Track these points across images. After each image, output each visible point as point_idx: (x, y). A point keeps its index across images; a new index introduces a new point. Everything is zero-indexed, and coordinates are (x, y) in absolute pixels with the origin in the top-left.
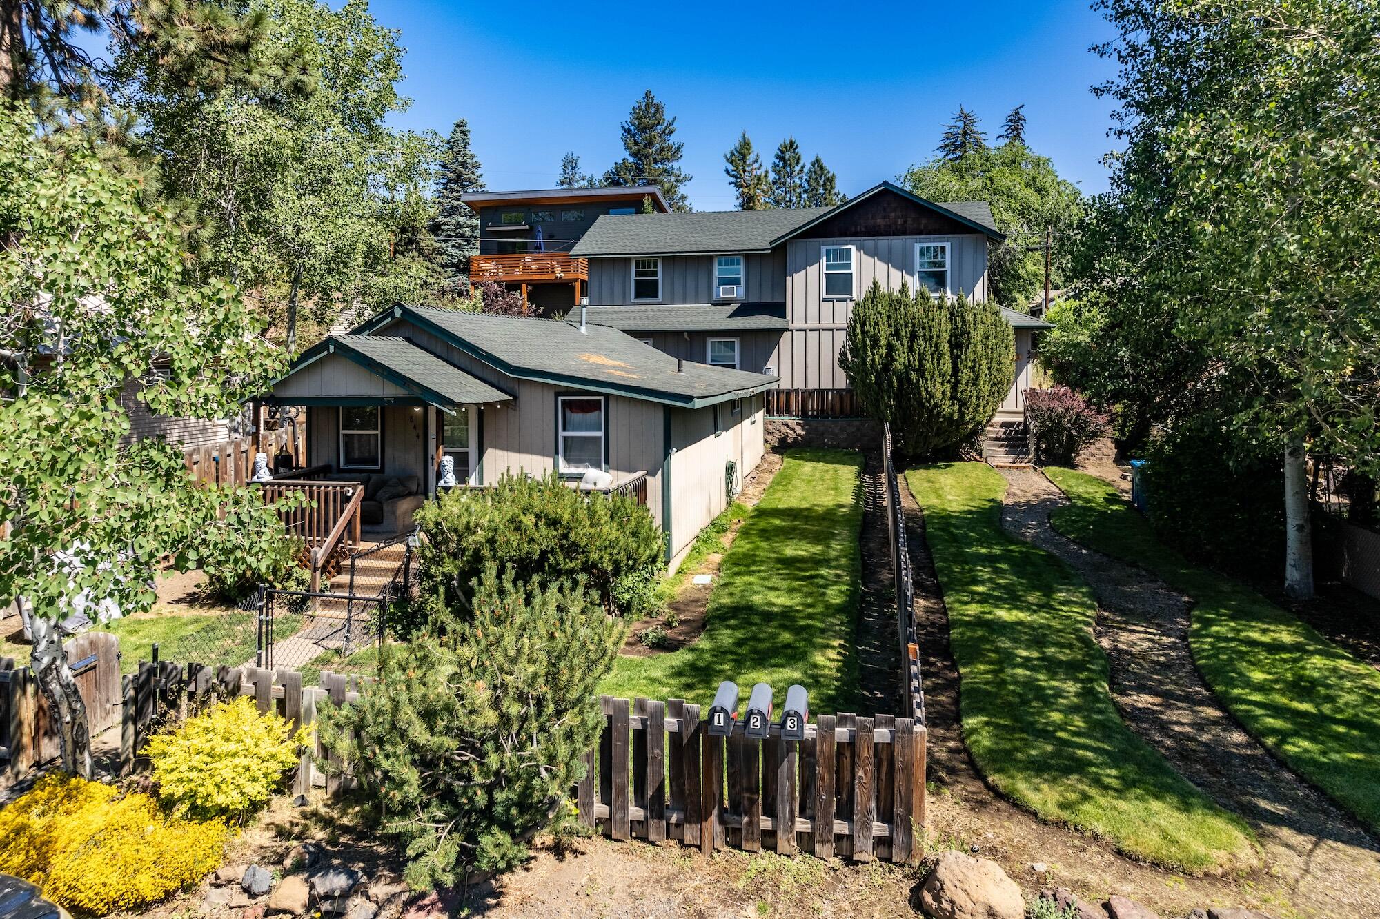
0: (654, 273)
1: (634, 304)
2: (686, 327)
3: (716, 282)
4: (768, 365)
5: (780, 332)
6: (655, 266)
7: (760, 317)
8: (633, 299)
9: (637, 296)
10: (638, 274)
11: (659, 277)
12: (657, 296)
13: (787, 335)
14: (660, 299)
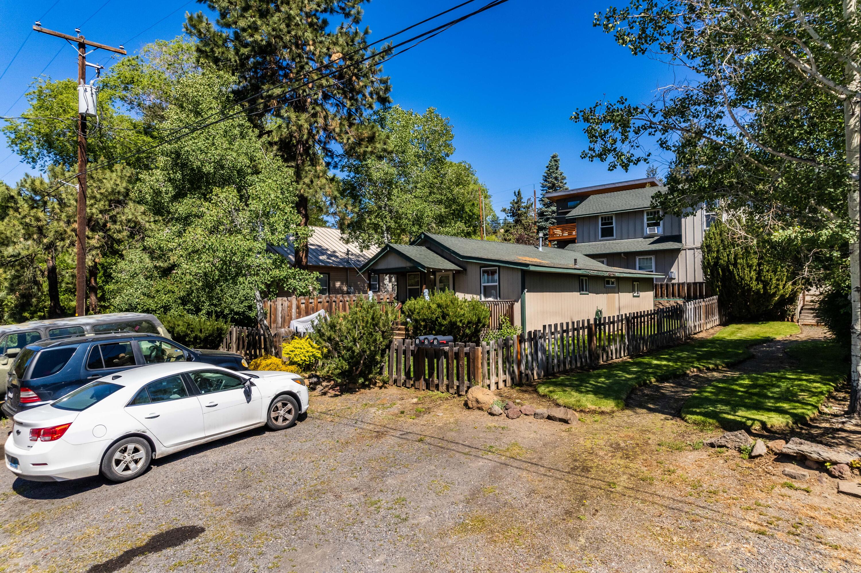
0: (611, 223)
1: (601, 241)
2: (623, 251)
3: (645, 225)
4: (672, 270)
5: (678, 251)
6: (612, 219)
7: (667, 243)
8: (600, 238)
9: (602, 236)
10: (602, 225)
11: (614, 225)
12: (613, 236)
13: (683, 252)
14: (615, 237)
